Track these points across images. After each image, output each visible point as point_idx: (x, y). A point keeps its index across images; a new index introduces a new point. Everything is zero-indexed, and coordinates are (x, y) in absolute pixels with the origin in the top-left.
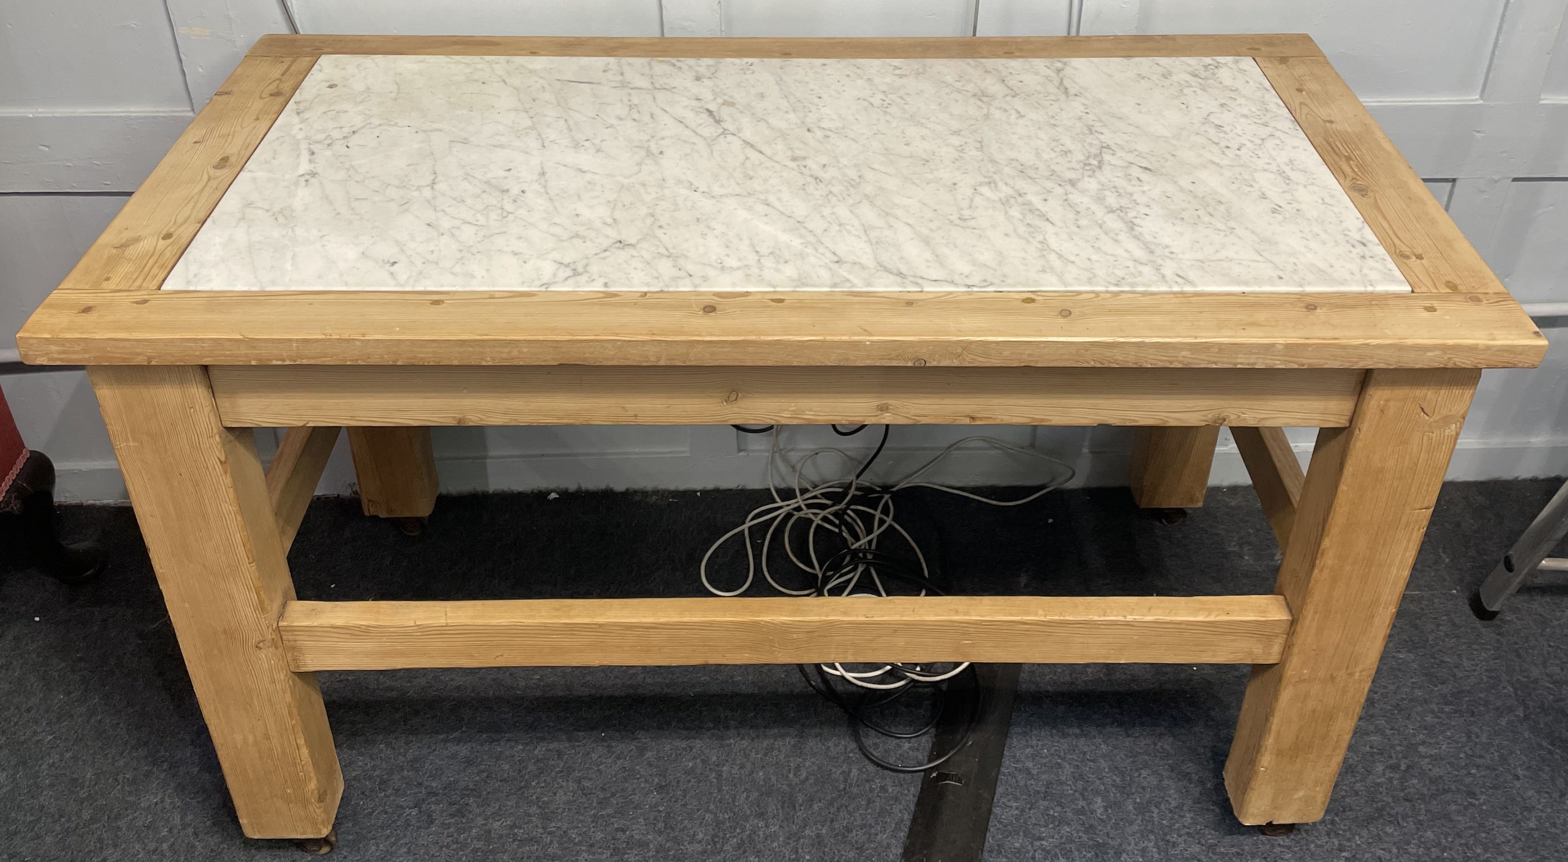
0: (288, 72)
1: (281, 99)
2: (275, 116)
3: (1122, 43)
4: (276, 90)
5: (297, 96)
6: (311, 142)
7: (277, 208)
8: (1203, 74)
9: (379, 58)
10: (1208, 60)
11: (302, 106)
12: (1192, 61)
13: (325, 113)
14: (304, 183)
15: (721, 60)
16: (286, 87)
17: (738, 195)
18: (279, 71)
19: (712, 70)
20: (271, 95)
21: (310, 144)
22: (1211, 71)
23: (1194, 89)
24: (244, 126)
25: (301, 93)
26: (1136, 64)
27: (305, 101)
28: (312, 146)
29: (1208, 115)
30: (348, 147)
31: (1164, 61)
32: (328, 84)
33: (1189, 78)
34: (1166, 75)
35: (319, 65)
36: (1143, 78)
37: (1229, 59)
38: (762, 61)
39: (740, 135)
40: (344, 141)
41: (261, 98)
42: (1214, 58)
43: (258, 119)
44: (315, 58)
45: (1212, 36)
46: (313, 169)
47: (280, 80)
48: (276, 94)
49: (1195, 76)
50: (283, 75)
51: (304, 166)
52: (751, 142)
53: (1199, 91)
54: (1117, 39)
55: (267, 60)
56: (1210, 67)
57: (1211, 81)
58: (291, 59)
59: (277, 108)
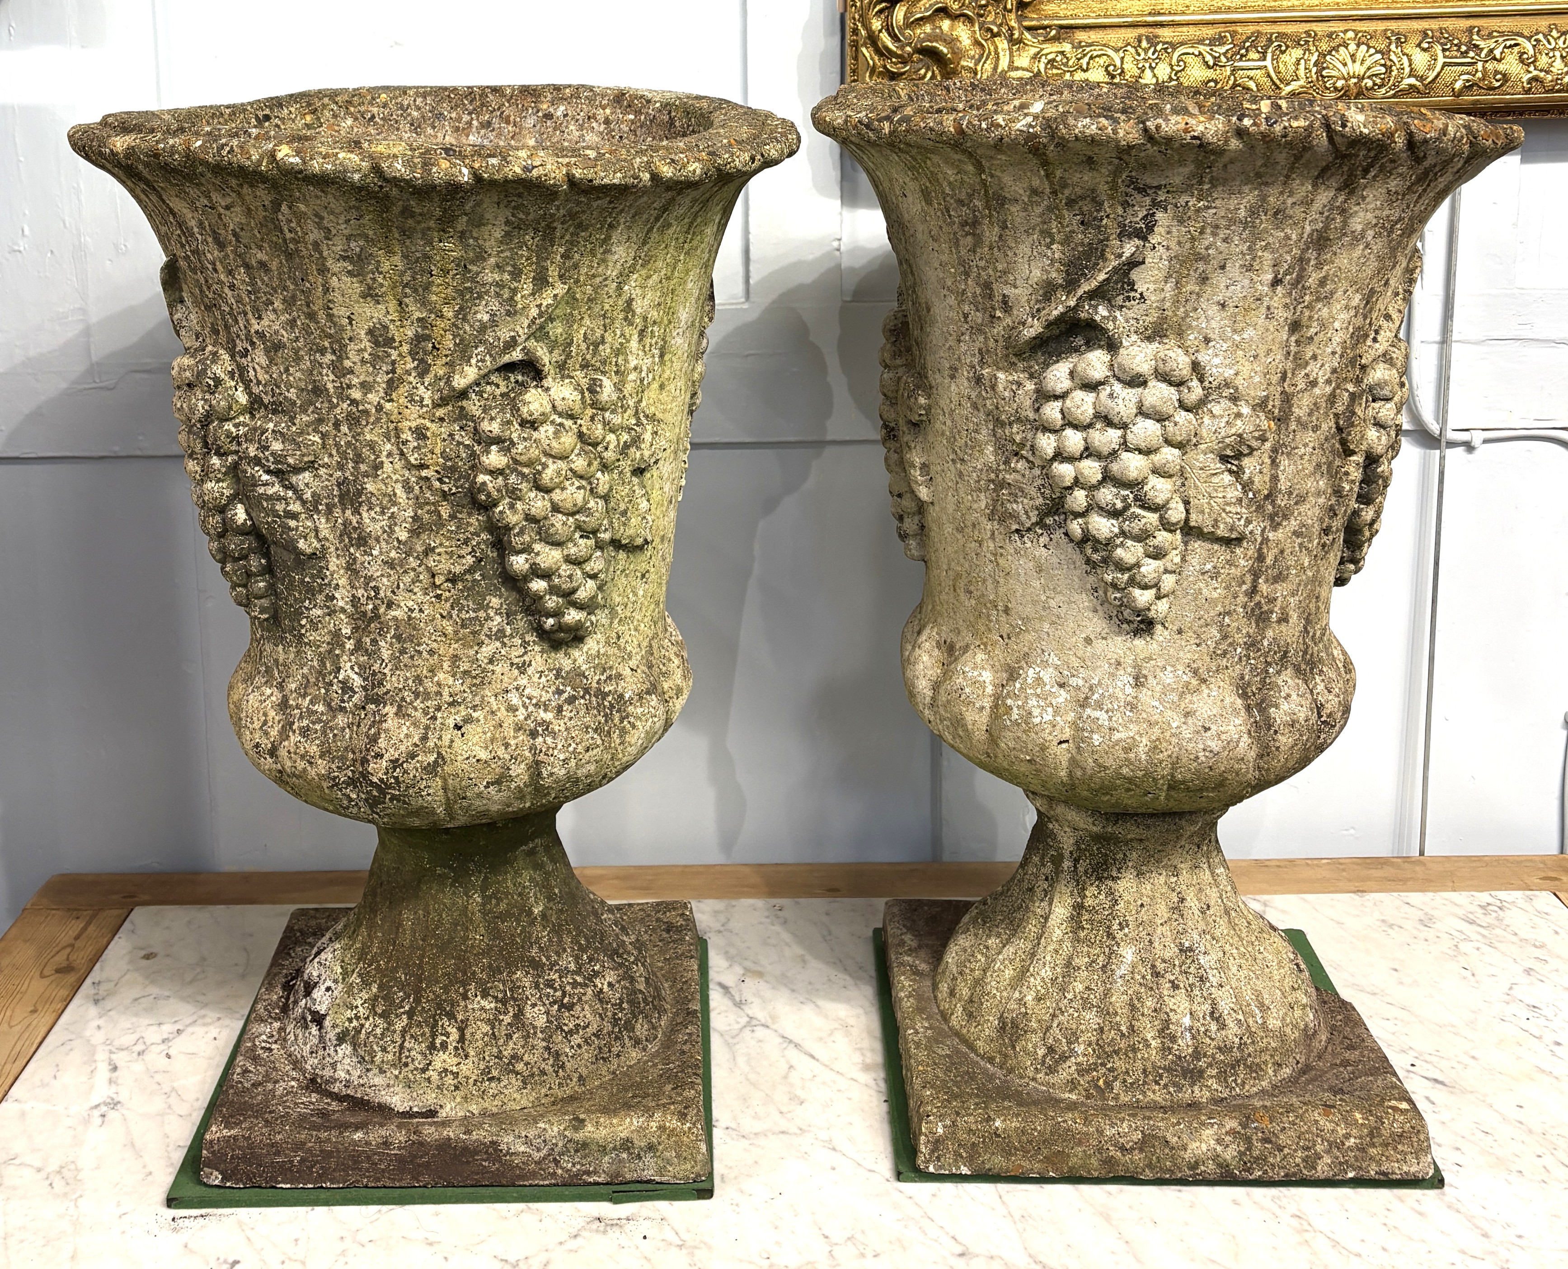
0: (84, 935)
1: (71, 978)
2: (60, 1006)
3: (1344, 870)
4: (64, 964)
5: (96, 974)
6: (114, 1050)
7: (53, 1166)
8: (1484, 920)
9: (219, 910)
10: (1484, 897)
11: (103, 987)
12: (1462, 898)
13: (136, 1000)
14: (99, 1120)
15: (734, 902)
16: (80, 958)
17: (783, 1132)
18: (71, 932)
19: (722, 918)
20: (58, 971)
21: (111, 1052)
22: (1494, 915)
23: (1477, 945)
24: (13, 1023)
25: (102, 969)
26: (1375, 904)
27: (109, 981)
28: (113, 1057)
29: (1511, 988)
30: (168, 1056)
31: (1415, 898)
32: (143, 953)
33: (1464, 926)
34: (1426, 922)
35: (132, 923)
36: (1391, 926)
37: (1516, 896)
38: (797, 903)
39: (774, 1027)
40: (163, 1047)
41: (42, 976)
42: (1493, 893)
43: (34, 1011)
44: (125, 911)
45: (1479, 858)
46: (114, 1096)
47: (73, 946)
48: (65, 970)
49: (1472, 922)
50: (77, 938)
51: (102, 1092)
52: (796, 1040)
53: (1485, 949)
54: (1336, 863)
55: (54, 915)
56: (1491, 907)
57: (1498, 931)
58: (90, 912)
59: (64, 993)
